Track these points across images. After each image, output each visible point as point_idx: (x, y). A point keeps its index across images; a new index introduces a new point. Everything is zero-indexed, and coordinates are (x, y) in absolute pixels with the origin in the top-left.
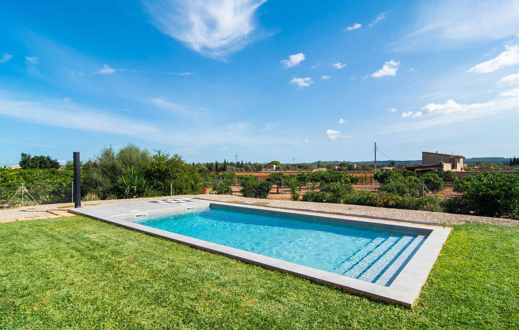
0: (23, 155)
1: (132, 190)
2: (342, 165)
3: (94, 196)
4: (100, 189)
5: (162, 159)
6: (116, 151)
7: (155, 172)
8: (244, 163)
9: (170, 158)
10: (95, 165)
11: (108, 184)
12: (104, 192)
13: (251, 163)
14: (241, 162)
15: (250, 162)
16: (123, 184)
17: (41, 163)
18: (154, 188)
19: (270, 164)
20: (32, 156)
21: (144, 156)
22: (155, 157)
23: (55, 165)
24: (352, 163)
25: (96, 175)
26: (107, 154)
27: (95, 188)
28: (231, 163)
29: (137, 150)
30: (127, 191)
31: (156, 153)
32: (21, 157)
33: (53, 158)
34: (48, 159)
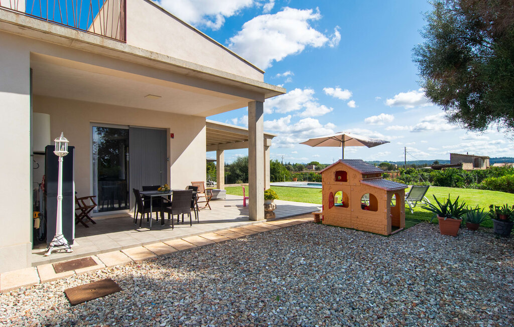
2: (382, 165)
8: (284, 163)
15: (289, 163)
19: (310, 164)
24: (394, 162)
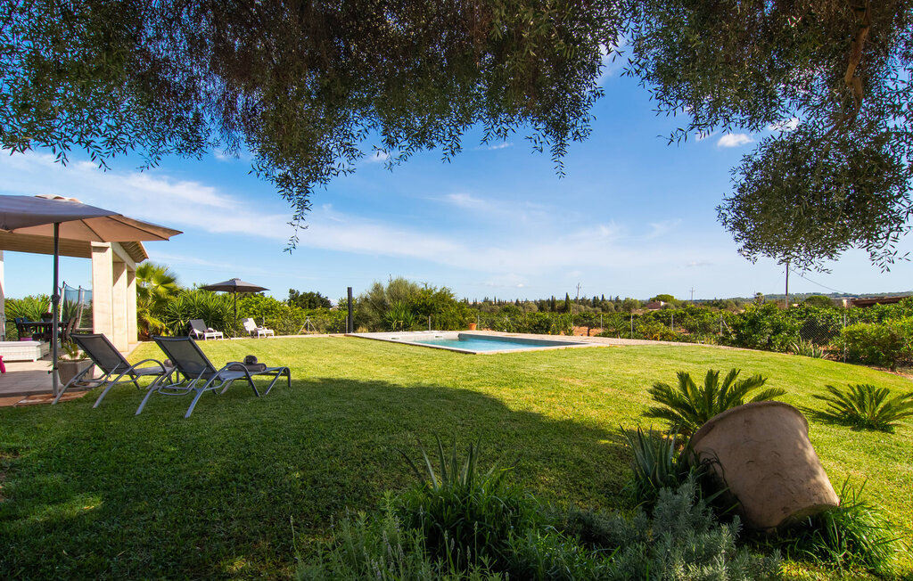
0: (292, 292)
1: (398, 325)
3: (365, 330)
4: (371, 323)
5: (430, 292)
6: (385, 285)
7: (421, 306)
8: (607, 298)
9: (438, 291)
10: (366, 300)
11: (378, 320)
12: (373, 326)
13: (620, 298)
14: (600, 299)
16: (390, 319)
17: (310, 301)
18: (420, 323)
19: (653, 300)
20: (301, 293)
21: (412, 290)
22: (422, 290)
23: (326, 303)
25: (367, 310)
26: (377, 288)
27: (366, 323)
28: (583, 300)
29: (406, 283)
30: (394, 325)
31: (423, 286)
32: (289, 294)
33: (323, 295)
34: (318, 296)
